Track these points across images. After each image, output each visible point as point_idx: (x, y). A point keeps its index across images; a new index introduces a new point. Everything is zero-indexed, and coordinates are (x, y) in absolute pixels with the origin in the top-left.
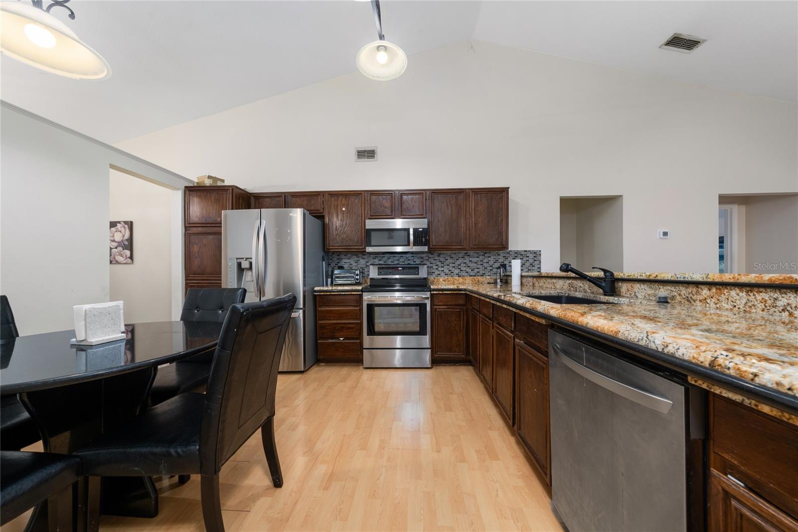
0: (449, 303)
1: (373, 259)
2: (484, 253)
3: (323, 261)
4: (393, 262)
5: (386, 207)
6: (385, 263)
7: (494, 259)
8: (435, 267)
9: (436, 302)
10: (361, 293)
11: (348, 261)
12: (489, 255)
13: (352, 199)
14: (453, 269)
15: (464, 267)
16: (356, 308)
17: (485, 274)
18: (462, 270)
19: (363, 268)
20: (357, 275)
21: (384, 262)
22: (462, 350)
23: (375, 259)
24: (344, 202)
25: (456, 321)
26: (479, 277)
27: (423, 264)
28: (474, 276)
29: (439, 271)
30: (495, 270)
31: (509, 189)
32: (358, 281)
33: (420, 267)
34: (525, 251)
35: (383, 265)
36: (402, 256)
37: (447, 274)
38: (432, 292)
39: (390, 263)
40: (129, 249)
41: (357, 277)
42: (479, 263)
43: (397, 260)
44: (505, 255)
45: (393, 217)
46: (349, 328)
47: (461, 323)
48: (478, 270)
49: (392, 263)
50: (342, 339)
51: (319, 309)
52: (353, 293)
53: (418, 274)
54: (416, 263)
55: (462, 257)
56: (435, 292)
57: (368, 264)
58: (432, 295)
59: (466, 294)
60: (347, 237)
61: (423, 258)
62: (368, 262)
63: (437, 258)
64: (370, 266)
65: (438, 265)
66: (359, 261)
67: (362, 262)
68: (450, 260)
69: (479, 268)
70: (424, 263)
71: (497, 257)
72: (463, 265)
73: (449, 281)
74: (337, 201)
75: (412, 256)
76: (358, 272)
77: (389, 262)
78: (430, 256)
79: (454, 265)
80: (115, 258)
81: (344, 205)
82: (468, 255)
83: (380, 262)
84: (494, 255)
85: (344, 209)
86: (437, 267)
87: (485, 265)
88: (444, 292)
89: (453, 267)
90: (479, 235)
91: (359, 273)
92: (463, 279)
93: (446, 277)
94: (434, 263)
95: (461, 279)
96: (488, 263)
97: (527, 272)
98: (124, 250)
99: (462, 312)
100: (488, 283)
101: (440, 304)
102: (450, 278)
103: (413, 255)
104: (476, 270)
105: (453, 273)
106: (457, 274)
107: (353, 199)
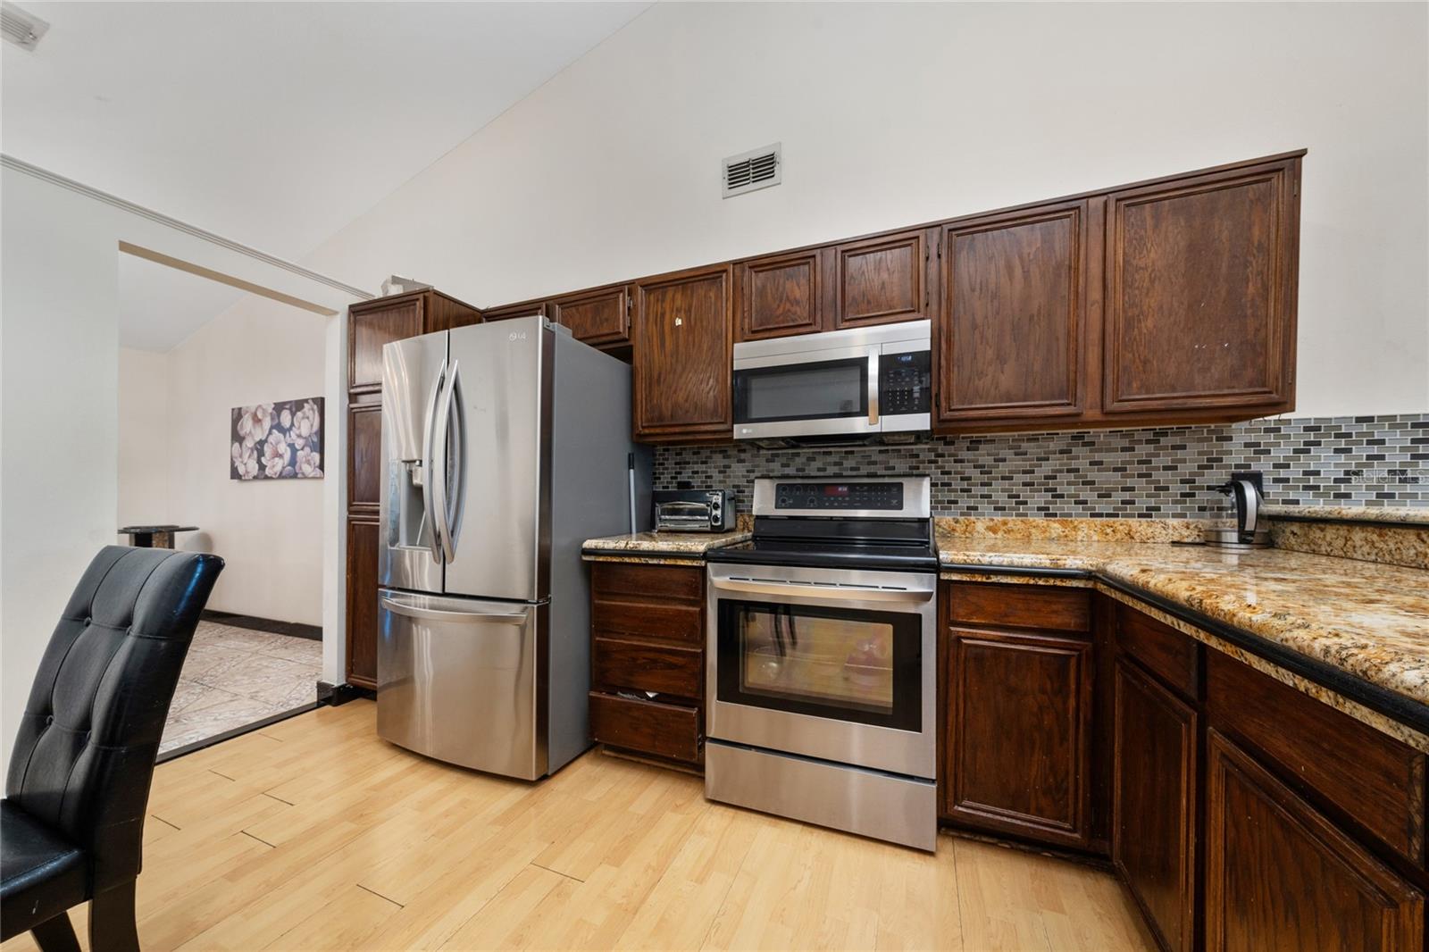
0: (1013, 622)
1: (768, 461)
2: (1156, 434)
3: (629, 468)
4: (825, 470)
5: (798, 302)
6: (801, 474)
7: (1200, 453)
8: (958, 484)
9: (960, 612)
10: (703, 563)
11: (703, 468)
12: (1177, 440)
13: (701, 290)
14: (1025, 493)
15: (1069, 484)
16: (691, 609)
17: (1158, 509)
18: (1062, 496)
19: (738, 486)
20: (716, 507)
21: (798, 470)
22: (1071, 811)
23: (774, 461)
24: (678, 303)
25: (1043, 691)
26: (1130, 521)
27: (917, 476)
28: (1108, 515)
29: (973, 496)
30: (1203, 497)
31: (1304, 159)
32: (719, 523)
33: (907, 483)
34: (1360, 420)
35: (795, 477)
36: (852, 452)
37: (1004, 509)
38: (944, 576)
39: (812, 474)
40: (318, 449)
41: (714, 513)
42: (1134, 469)
43: (836, 464)
44: (1253, 438)
45: (819, 329)
46: (672, 666)
47: (1065, 703)
48: (1127, 496)
49: (821, 474)
50: (651, 695)
51: (596, 602)
52: (680, 563)
53: (900, 507)
54: (896, 471)
55: (1062, 452)
56: (955, 577)
57: (752, 476)
58: (943, 587)
59: (1094, 591)
60: (686, 401)
61: (917, 456)
62: (753, 471)
63: (964, 455)
64: (756, 481)
65: (969, 479)
66: (730, 467)
67: (738, 470)
68: (1014, 463)
69: (1132, 489)
70: (921, 471)
71: (1215, 447)
72: (1064, 478)
73: (1008, 532)
74: (663, 301)
75: (880, 452)
76: (718, 499)
77: (812, 469)
78: (941, 448)
79: (1027, 478)
80: (301, 469)
81: (678, 311)
82: (1085, 444)
83: (788, 471)
84: (1201, 440)
85: (679, 322)
86: (965, 485)
87: (1162, 477)
88: (994, 579)
89: (1025, 484)
90: (1145, 362)
91: (720, 502)
92: (1062, 523)
93: (999, 518)
94: (956, 473)
95: (1056, 525)
96: (1175, 468)
97: (1369, 503)
98: (312, 451)
99: (1073, 662)
100: (1174, 543)
101: (975, 621)
102: (1014, 521)
103: (883, 448)
104: (1118, 497)
105: (1026, 503)
106: (1039, 509)
107: (702, 292)
